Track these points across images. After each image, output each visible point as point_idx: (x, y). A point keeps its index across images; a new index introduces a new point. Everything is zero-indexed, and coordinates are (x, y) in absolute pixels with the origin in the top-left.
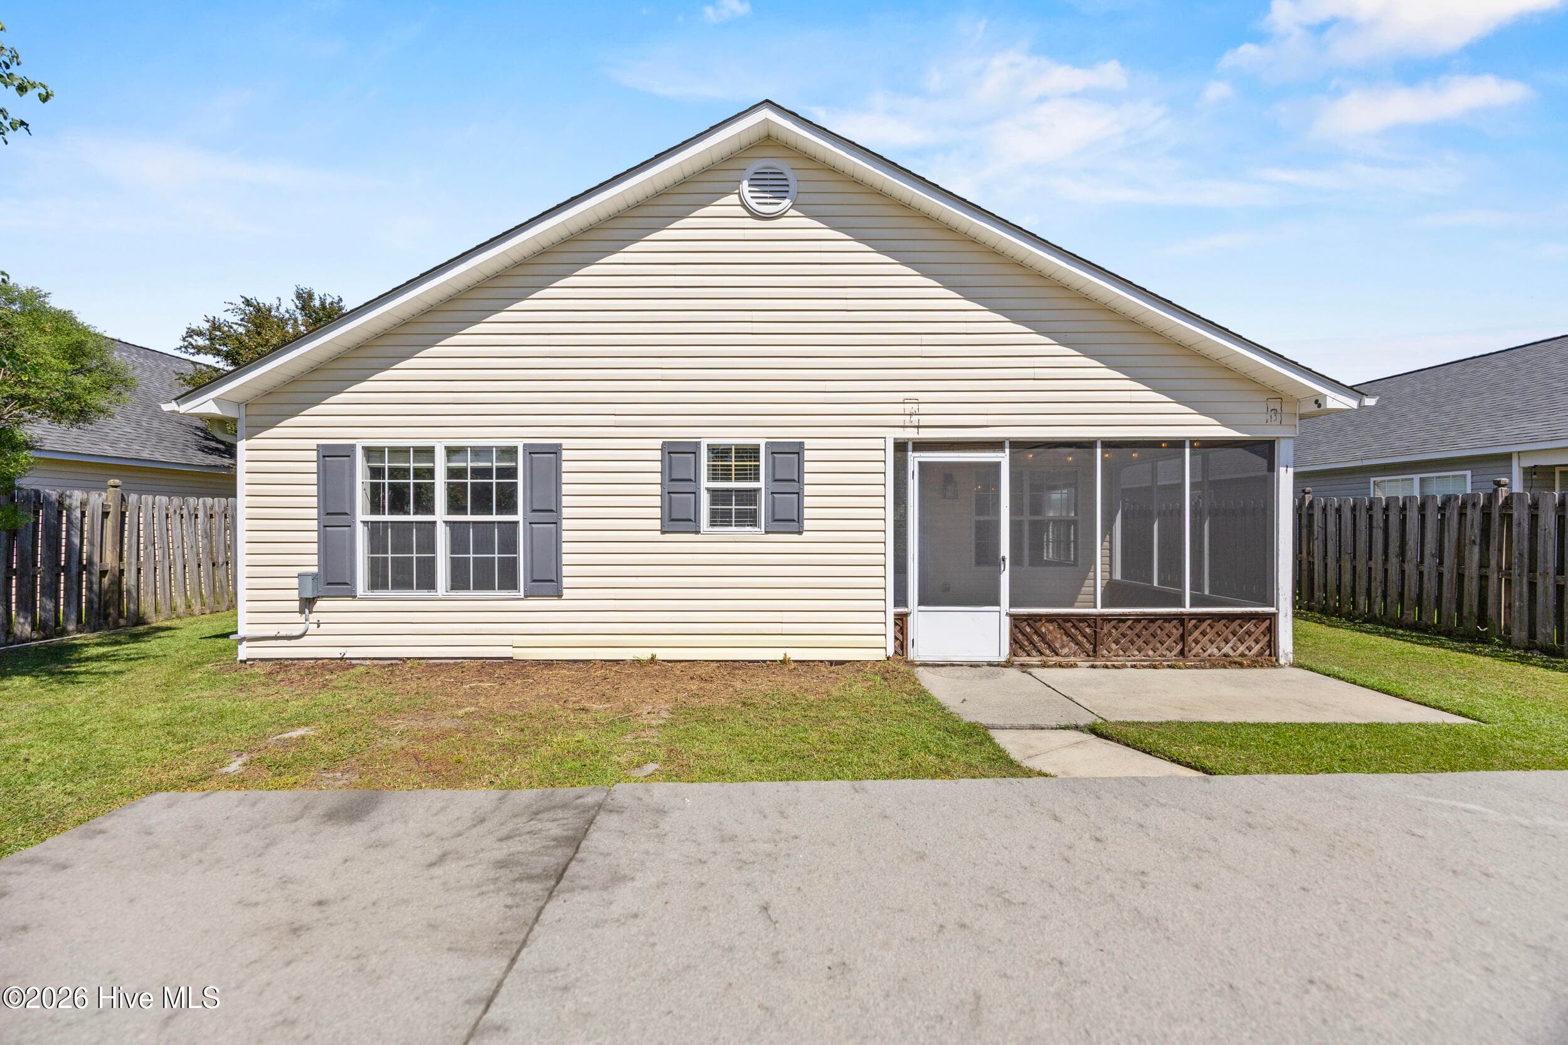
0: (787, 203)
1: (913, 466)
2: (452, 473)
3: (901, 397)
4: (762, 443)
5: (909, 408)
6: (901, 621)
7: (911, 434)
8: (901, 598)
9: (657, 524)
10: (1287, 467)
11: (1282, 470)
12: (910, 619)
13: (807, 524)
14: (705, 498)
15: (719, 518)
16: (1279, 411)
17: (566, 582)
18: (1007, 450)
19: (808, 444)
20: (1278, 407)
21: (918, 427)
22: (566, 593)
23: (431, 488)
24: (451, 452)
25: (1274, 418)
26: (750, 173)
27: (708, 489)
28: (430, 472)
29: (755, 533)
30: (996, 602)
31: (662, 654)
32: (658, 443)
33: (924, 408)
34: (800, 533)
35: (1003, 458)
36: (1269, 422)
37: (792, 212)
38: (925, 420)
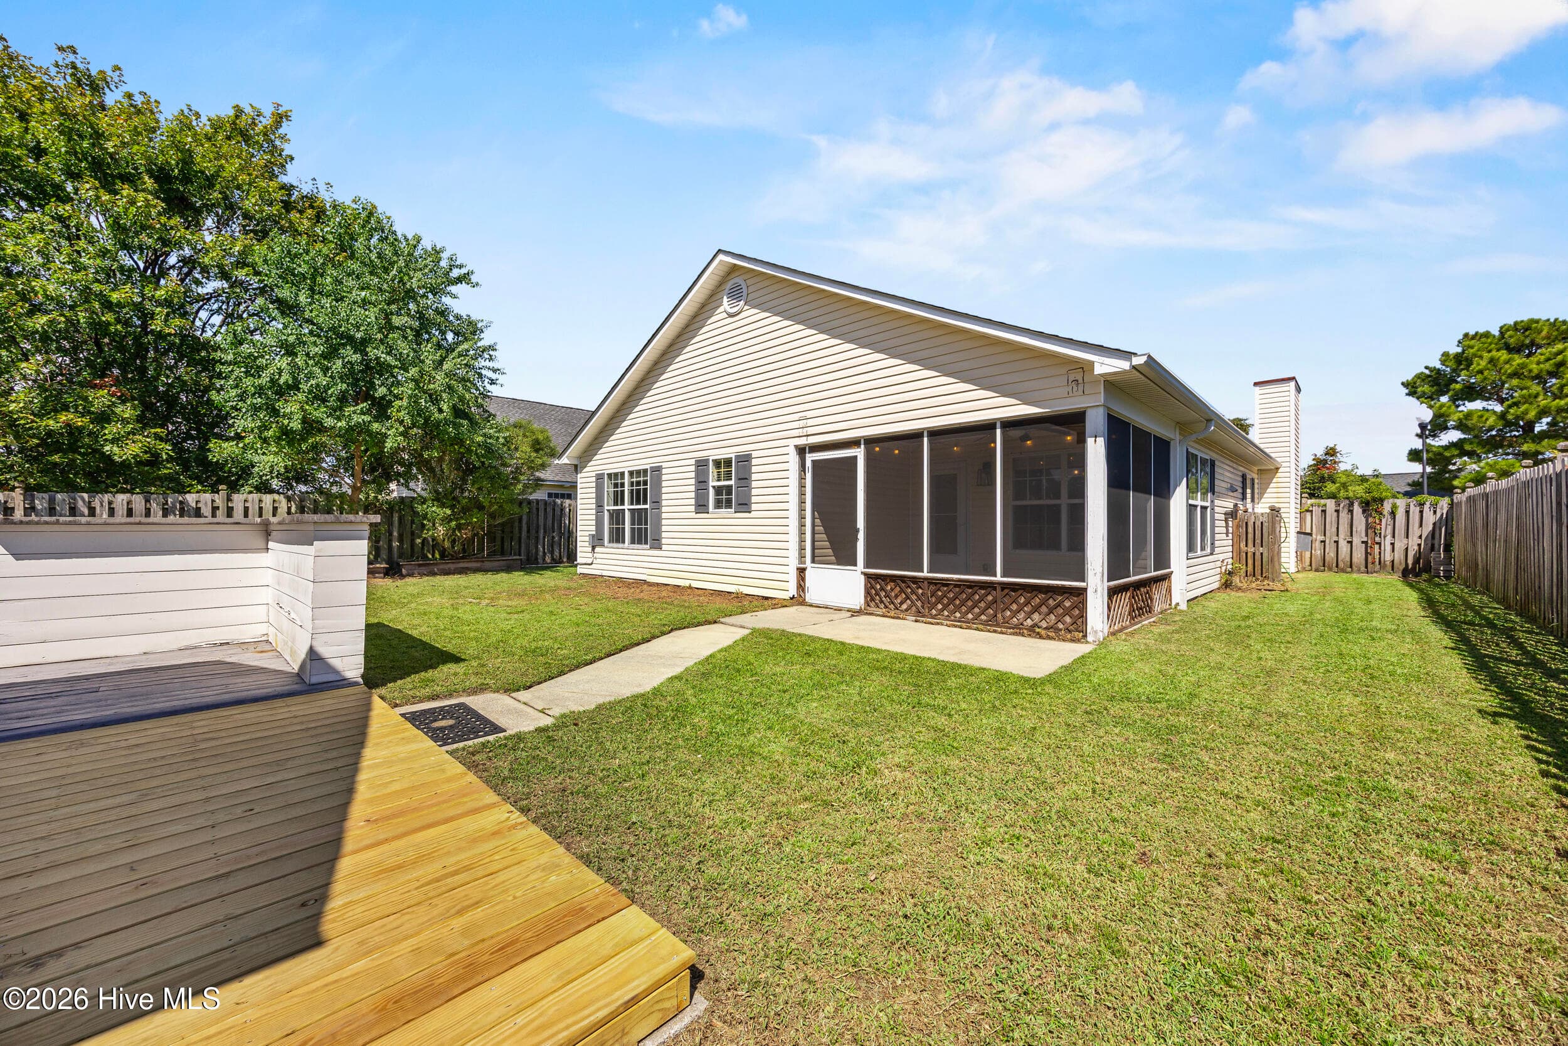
0: (742, 303)
1: (809, 464)
2: (632, 484)
3: (796, 417)
4: (733, 456)
5: (802, 423)
6: (801, 571)
7: (802, 441)
8: (802, 557)
9: (693, 508)
10: (1096, 437)
11: (1090, 441)
12: (807, 572)
13: (754, 507)
14: (711, 492)
15: (718, 504)
16: (1080, 381)
17: (664, 541)
18: (862, 446)
19: (754, 454)
20: (1079, 378)
21: (808, 436)
22: (664, 547)
23: (623, 492)
24: (631, 473)
25: (1075, 388)
26: (727, 291)
27: (714, 487)
28: (623, 485)
29: (729, 513)
30: (855, 564)
31: (695, 584)
32: (693, 462)
33: (810, 422)
34: (750, 512)
35: (860, 453)
36: (1071, 394)
37: (746, 307)
38: (811, 431)
